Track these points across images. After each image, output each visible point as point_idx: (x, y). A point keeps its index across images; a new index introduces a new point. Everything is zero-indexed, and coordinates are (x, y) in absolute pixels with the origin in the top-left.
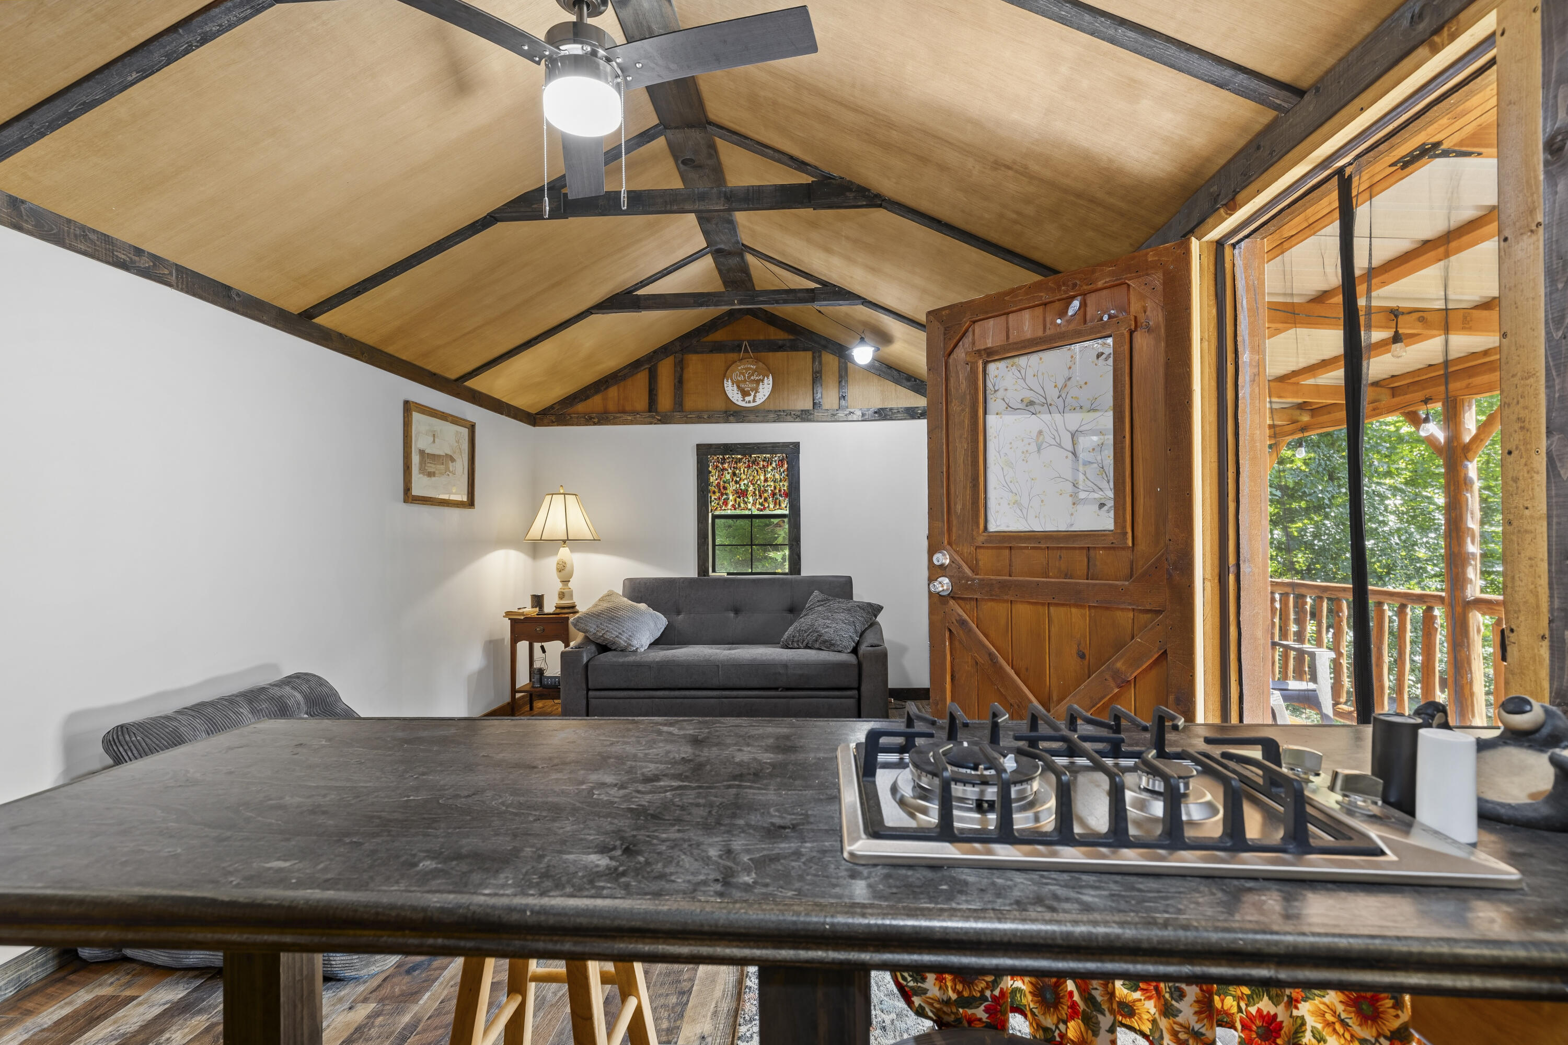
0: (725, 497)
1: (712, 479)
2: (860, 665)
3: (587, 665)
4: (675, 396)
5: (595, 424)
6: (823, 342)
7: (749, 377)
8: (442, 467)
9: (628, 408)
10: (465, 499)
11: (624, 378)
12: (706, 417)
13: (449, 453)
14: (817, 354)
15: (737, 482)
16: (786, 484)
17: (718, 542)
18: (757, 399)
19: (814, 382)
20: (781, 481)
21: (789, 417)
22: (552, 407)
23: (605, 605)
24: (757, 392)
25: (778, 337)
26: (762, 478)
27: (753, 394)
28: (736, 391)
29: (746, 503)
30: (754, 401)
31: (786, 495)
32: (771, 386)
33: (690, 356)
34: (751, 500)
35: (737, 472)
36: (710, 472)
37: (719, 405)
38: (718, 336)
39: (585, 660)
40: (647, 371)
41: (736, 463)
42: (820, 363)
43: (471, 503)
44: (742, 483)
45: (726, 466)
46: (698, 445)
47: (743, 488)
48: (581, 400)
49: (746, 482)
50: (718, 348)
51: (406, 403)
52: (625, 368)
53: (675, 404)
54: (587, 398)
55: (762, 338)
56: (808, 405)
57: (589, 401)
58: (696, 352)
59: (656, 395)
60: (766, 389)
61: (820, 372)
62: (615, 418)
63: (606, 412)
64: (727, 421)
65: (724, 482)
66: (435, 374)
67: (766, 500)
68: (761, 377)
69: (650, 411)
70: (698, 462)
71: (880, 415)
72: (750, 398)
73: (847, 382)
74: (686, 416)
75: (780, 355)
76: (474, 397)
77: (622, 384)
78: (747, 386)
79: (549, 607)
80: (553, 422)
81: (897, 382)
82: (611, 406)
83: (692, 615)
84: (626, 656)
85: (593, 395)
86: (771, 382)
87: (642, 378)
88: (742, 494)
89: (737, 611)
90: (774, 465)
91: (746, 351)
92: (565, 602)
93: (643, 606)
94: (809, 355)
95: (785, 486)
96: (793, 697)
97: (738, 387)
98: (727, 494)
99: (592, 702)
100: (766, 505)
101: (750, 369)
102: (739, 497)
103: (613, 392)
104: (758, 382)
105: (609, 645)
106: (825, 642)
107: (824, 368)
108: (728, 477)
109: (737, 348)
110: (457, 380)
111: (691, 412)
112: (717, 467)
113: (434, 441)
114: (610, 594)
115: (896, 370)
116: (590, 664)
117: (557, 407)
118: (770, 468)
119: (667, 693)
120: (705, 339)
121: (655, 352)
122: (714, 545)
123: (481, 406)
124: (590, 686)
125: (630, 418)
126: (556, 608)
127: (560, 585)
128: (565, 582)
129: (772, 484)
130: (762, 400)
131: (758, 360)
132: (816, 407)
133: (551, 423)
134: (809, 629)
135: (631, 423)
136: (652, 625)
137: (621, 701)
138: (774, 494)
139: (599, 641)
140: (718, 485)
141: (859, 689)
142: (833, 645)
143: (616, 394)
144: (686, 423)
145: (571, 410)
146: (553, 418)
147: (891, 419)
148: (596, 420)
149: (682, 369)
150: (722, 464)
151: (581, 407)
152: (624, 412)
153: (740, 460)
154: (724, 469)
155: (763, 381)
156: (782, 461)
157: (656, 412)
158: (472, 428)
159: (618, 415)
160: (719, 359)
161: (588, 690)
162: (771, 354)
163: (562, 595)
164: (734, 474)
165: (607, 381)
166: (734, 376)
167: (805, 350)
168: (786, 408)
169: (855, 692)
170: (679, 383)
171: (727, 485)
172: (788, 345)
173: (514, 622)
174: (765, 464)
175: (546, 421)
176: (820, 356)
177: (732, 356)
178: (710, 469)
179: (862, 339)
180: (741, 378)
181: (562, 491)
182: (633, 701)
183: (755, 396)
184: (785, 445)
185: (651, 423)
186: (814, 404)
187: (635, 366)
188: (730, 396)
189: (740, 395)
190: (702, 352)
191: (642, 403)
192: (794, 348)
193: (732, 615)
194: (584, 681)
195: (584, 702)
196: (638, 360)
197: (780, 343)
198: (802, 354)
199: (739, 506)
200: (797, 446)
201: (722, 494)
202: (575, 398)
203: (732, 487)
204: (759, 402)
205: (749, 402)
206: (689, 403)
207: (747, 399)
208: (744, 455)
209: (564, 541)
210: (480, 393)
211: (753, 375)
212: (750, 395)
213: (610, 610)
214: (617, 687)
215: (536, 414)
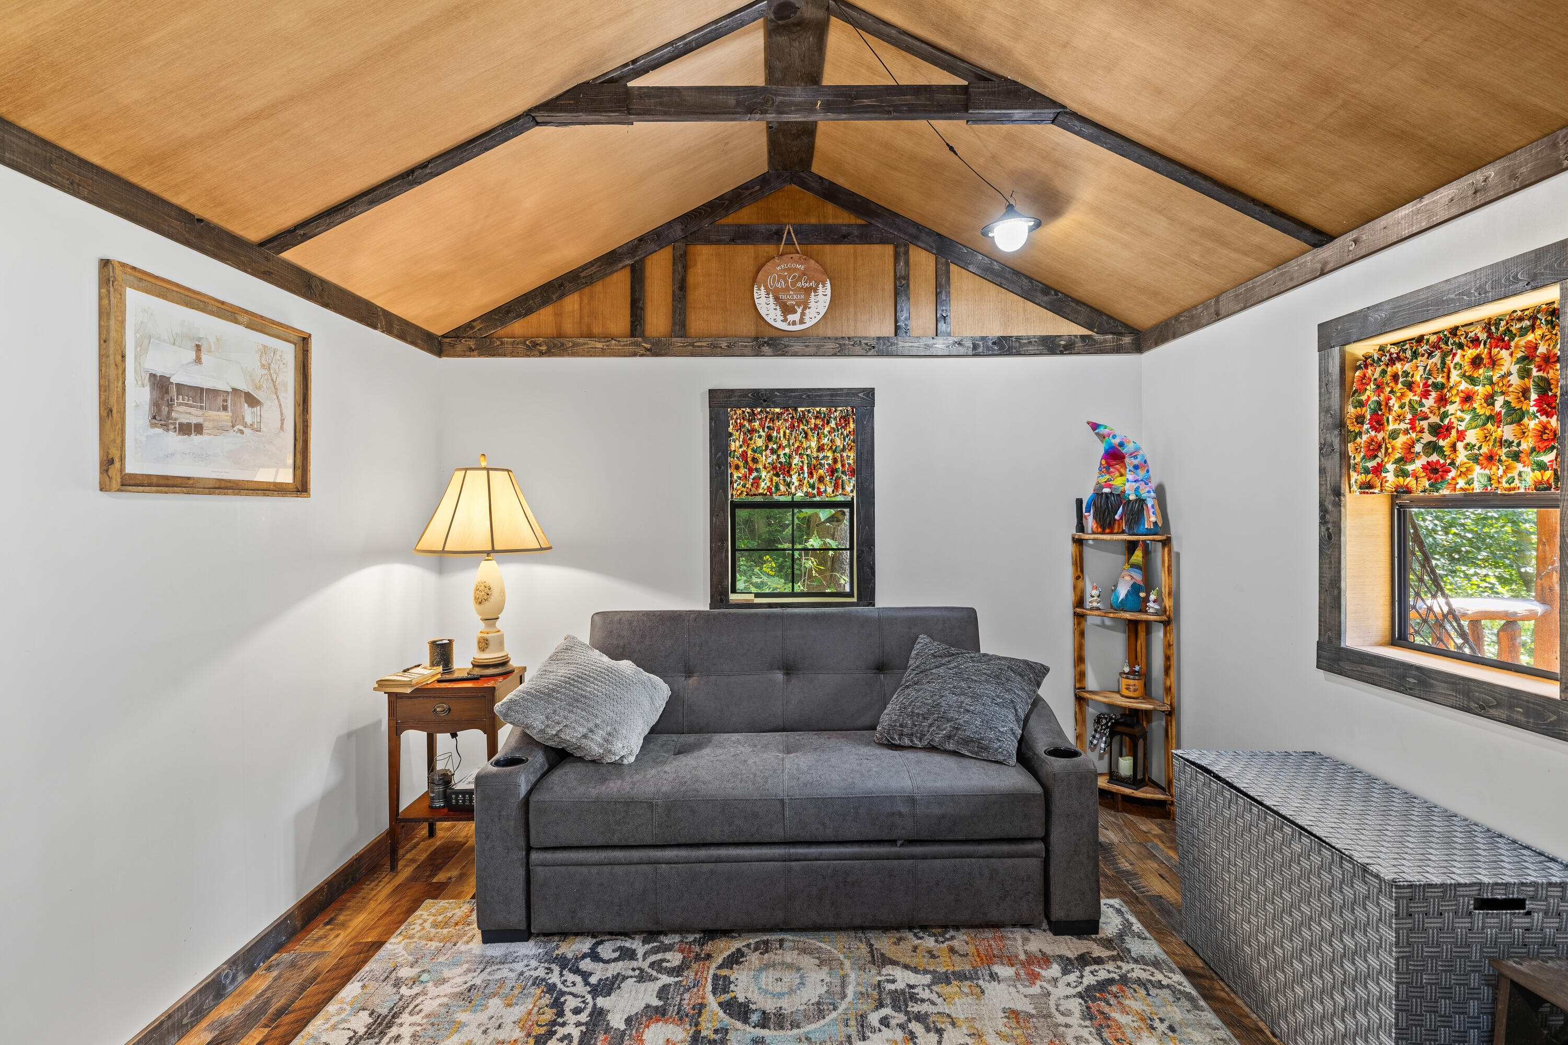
0: (755, 474)
1: (733, 446)
2: (1047, 793)
3: (527, 801)
4: (674, 312)
5: (542, 354)
6: (912, 230)
7: (794, 284)
8: (225, 416)
9: (596, 330)
10: (289, 479)
11: (591, 281)
12: (724, 345)
13: (243, 386)
14: (902, 250)
15: (773, 451)
16: (852, 454)
17: (741, 545)
18: (807, 319)
19: (896, 294)
20: (843, 450)
21: (857, 348)
22: (469, 325)
23: (562, 671)
24: (806, 307)
25: (840, 221)
26: (814, 444)
27: (799, 310)
28: (772, 306)
29: (788, 485)
30: (802, 321)
31: (853, 472)
32: (828, 298)
33: (699, 247)
34: (795, 478)
35: (775, 434)
36: (731, 435)
37: (746, 327)
38: (744, 216)
39: (523, 790)
40: (627, 271)
41: (772, 420)
42: (907, 263)
43: (301, 487)
44: (781, 452)
45: (756, 424)
46: (710, 391)
47: (783, 460)
48: (519, 316)
49: (787, 450)
50: (744, 235)
51: (105, 264)
52: (591, 264)
53: (674, 324)
54: (529, 311)
55: (813, 221)
56: (887, 330)
57: (533, 318)
58: (708, 241)
59: (642, 309)
60: (820, 301)
61: (906, 277)
62: (575, 345)
63: (559, 336)
64: (758, 353)
65: (754, 451)
66: (200, 220)
67: (821, 479)
68: (813, 284)
69: (633, 335)
70: (711, 419)
71: (1002, 347)
72: (796, 317)
73: (948, 294)
74: (692, 344)
75: (843, 249)
76: (309, 287)
77: (587, 290)
78: (791, 298)
79: (462, 663)
80: (471, 350)
81: (1027, 296)
82: (569, 327)
83: (712, 678)
84: (603, 780)
85: (539, 307)
86: (829, 292)
87: (620, 280)
88: (782, 469)
89: (789, 669)
90: (833, 424)
91: (790, 242)
92: (490, 656)
93: (626, 666)
94: (889, 249)
95: (850, 457)
96: (924, 857)
97: (776, 298)
98: (757, 470)
99: (539, 873)
100: (822, 488)
101: (795, 270)
102: (777, 475)
103: (572, 303)
104: (808, 291)
105: (568, 750)
106: (967, 742)
107: (911, 273)
108: (760, 443)
109: (775, 236)
110: (262, 244)
111: (700, 338)
112: (742, 426)
113: (198, 360)
114: (570, 646)
115: (1027, 277)
116: (534, 798)
117: (478, 326)
118: (827, 429)
119: (683, 853)
120: (724, 221)
121: (641, 239)
122: (734, 550)
123: (326, 305)
124: (534, 842)
125: (599, 345)
126: (474, 666)
127: (482, 626)
128: (490, 620)
129: (830, 454)
130: (814, 321)
131: (808, 255)
132: (902, 331)
133: (469, 352)
134: (930, 713)
135: (603, 353)
136: (646, 703)
137: (594, 870)
138: (833, 471)
139: (550, 743)
140: (745, 455)
141: (1045, 839)
142: (986, 749)
143: (577, 307)
144: (693, 355)
145: (501, 331)
146: (472, 343)
147: (1019, 354)
148: (544, 348)
149: (685, 268)
150: (750, 421)
151: (518, 327)
152: (590, 336)
153: (779, 416)
154: (752, 431)
155: (816, 290)
156: (845, 418)
157: (642, 335)
158: (303, 343)
159: (581, 340)
160: (745, 255)
161: (529, 849)
162: (828, 247)
163: (484, 644)
164: (769, 438)
165: (561, 285)
166: (769, 281)
167: (883, 241)
168: (852, 334)
169: (1040, 846)
170: (681, 290)
171: (757, 455)
172: (856, 232)
173: (394, 699)
174: (819, 422)
175: (459, 348)
176: (907, 253)
177: (767, 249)
178: (730, 429)
179: (1010, 207)
180: (781, 285)
181: (484, 464)
182: (617, 869)
183: (803, 314)
184: (851, 393)
185: (634, 355)
186: (897, 328)
187: (610, 260)
188: (763, 312)
189: (779, 312)
190: (718, 242)
191: (620, 323)
192: (865, 237)
193: (779, 676)
194: (521, 831)
195: (522, 872)
196: (613, 252)
197: (844, 230)
198: (877, 248)
199: (777, 489)
200: (870, 393)
201: (751, 471)
202: (508, 312)
203: (766, 459)
204: (809, 323)
205: (794, 323)
206: (697, 323)
207: (791, 317)
208: (786, 408)
209: (488, 553)
210: (323, 281)
211: (800, 279)
212: (795, 312)
213: (570, 682)
214: (585, 844)
215: (444, 336)
